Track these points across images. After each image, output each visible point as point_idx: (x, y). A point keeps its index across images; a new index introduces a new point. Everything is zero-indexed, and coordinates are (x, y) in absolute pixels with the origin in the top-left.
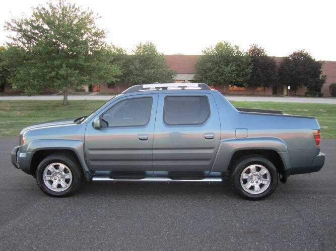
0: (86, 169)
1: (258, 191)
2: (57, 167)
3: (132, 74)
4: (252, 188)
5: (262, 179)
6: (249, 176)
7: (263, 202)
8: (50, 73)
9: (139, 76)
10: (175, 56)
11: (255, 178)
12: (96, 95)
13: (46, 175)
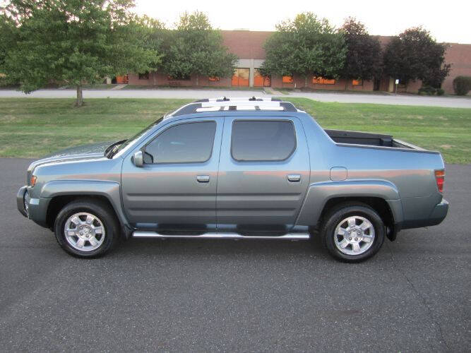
0: (124, 221)
1: (357, 251)
2: (83, 218)
3: (174, 58)
4: (350, 247)
5: (364, 235)
6: (346, 232)
7: (363, 265)
8: (57, 59)
9: (184, 61)
10: (235, 32)
11: (354, 234)
12: (122, 89)
13: (68, 229)
